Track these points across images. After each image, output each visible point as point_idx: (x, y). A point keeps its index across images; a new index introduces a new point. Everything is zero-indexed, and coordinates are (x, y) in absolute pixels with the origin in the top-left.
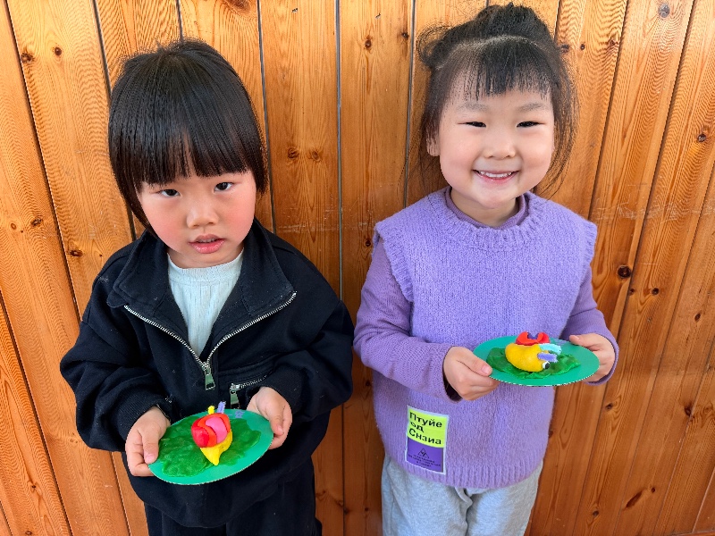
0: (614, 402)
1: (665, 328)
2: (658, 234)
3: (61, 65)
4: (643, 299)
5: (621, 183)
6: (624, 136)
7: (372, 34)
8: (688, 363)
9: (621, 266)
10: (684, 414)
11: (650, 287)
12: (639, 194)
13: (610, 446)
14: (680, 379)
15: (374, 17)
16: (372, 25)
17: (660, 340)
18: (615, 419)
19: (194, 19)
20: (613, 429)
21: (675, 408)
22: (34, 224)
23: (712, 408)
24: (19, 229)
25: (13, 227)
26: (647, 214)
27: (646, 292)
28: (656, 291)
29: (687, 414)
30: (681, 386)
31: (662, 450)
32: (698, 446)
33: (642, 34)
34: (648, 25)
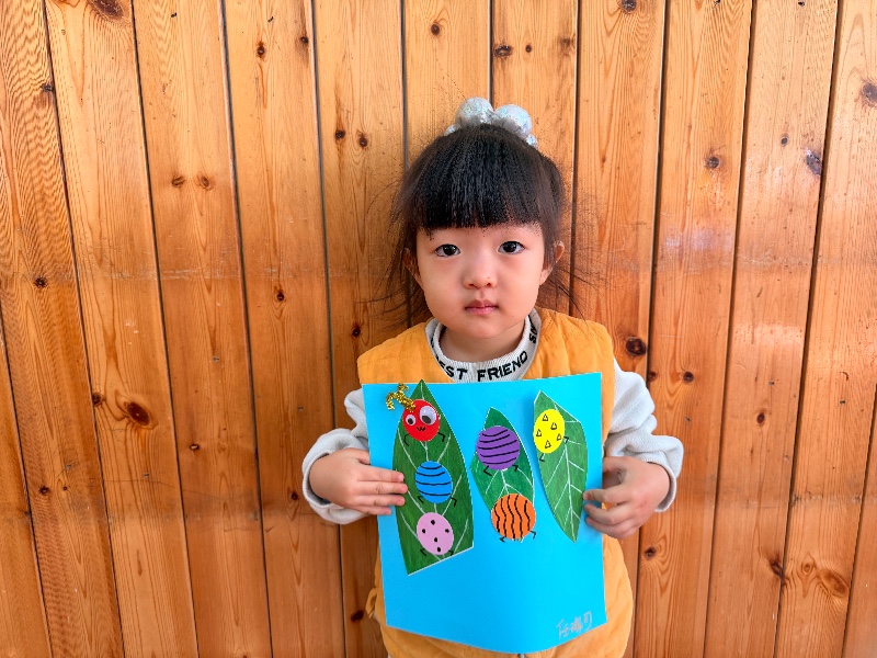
0: (656, 546)
1: (714, 433)
2: (677, 294)
4: (670, 385)
5: (608, 223)
6: (604, 160)
7: (264, 40)
8: (760, 490)
9: (628, 339)
10: (772, 574)
11: (679, 370)
12: (637, 236)
13: (662, 619)
14: (752, 513)
15: (266, 21)
16: (264, 29)
17: (710, 452)
18: (663, 573)
19: (61, 27)
20: (663, 590)
21: (755, 562)
23: (814, 565)
26: (654, 266)
27: (674, 377)
28: (688, 377)
29: (776, 573)
30: (757, 525)
31: (746, 632)
32: (806, 628)
33: (604, 31)
34: (611, 22)
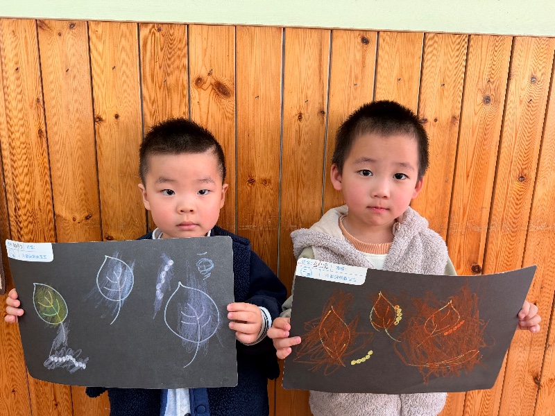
2: (498, 242)
3: (118, 124)
5: (468, 207)
6: (468, 176)
7: (302, 112)
9: (474, 265)
10: (534, 383)
12: (481, 214)
14: (527, 353)
15: (304, 102)
16: (303, 106)
19: (197, 100)
21: (526, 378)
22: (87, 218)
24: (77, 220)
25: (74, 219)
29: (536, 383)
30: (528, 359)
33: (473, 113)
34: (477, 108)
